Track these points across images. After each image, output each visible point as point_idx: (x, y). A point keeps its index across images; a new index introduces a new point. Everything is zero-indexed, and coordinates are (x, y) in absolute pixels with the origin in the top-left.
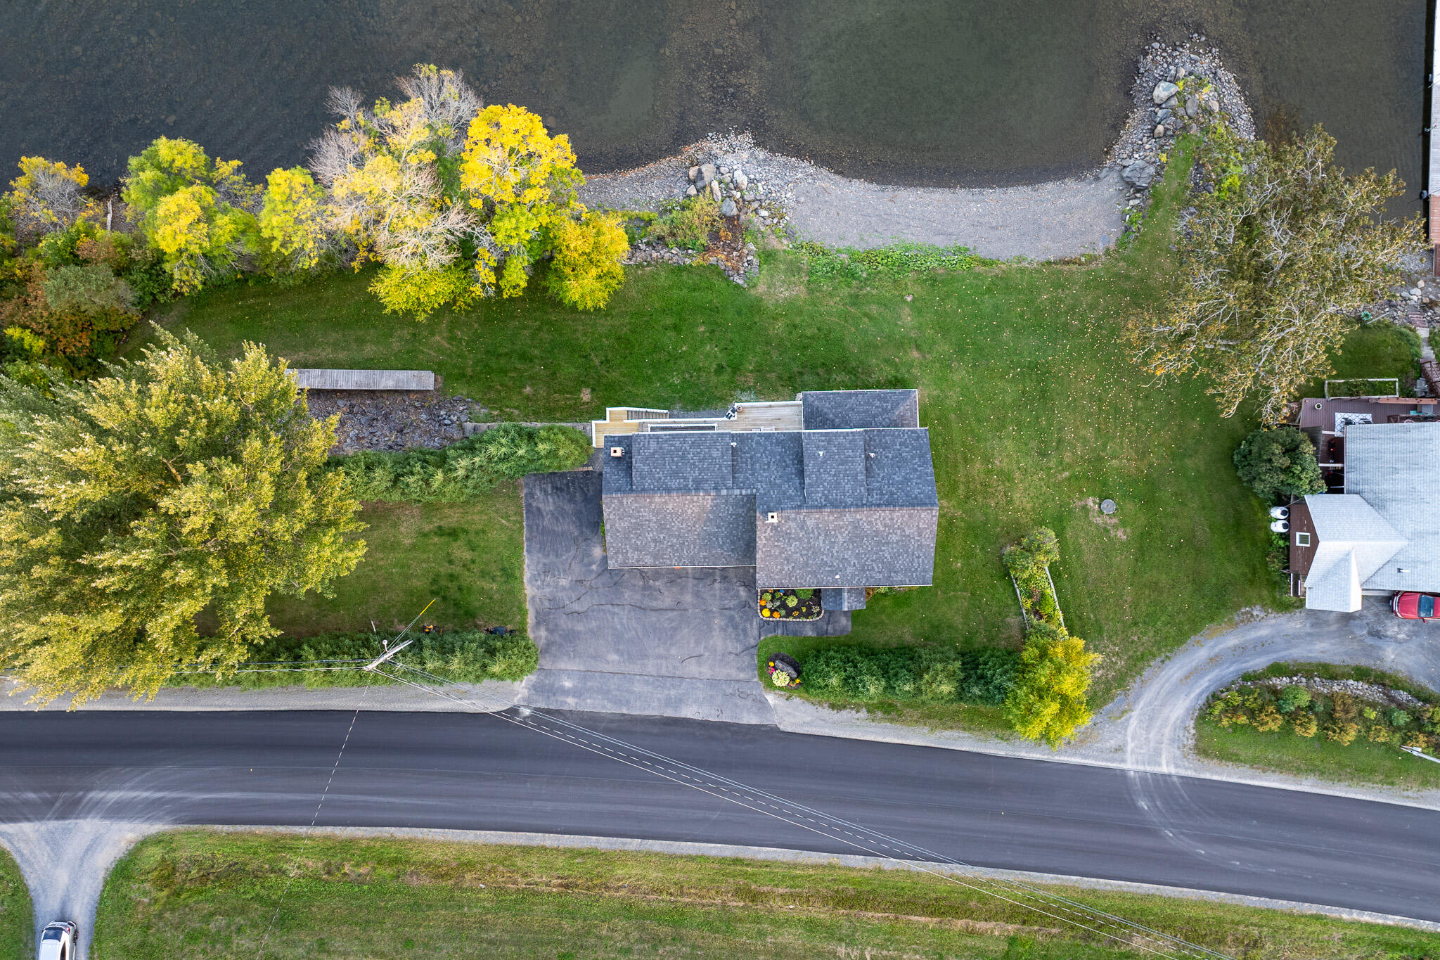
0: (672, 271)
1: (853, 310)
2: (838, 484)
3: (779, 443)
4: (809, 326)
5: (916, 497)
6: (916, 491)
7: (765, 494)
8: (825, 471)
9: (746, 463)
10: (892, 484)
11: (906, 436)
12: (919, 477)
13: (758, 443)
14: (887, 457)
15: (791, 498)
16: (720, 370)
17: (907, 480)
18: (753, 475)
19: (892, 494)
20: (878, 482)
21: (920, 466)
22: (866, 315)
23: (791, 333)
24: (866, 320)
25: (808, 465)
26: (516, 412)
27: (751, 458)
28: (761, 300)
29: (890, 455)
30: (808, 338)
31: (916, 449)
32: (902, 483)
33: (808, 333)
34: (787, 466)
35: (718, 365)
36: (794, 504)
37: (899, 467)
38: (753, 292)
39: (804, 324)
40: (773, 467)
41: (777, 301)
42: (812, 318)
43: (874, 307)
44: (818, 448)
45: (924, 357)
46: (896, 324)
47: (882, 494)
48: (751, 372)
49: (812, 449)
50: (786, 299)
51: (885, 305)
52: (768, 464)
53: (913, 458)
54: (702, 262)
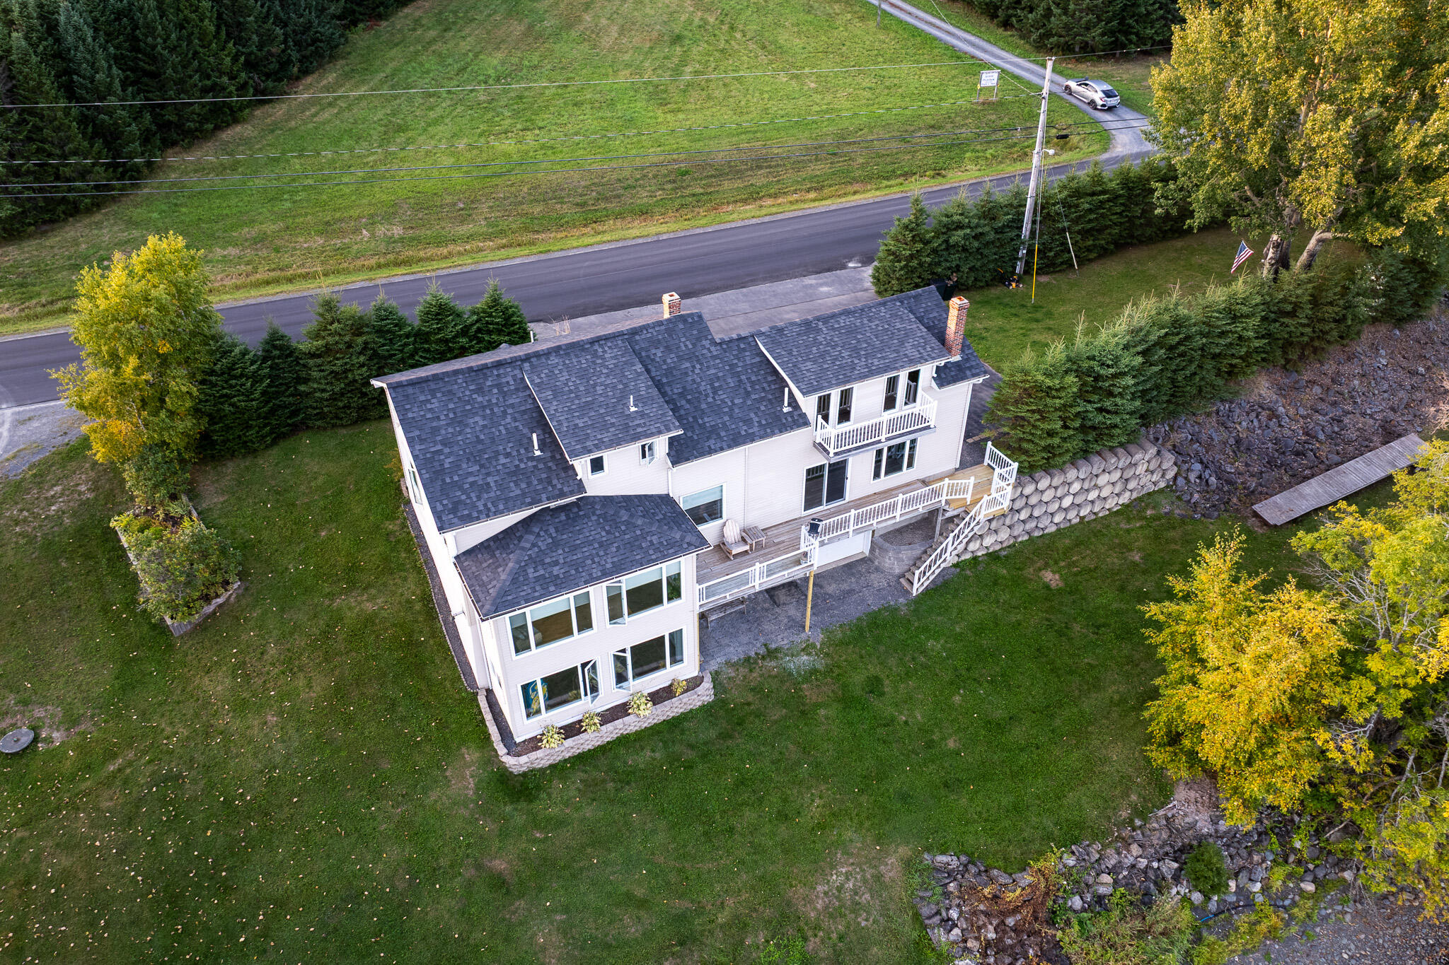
0: (1080, 825)
1: (680, 905)
2: (583, 375)
3: (714, 431)
4: (754, 830)
5: (433, 393)
6: (435, 404)
7: (699, 339)
8: (614, 387)
9: (753, 383)
10: (484, 408)
11: (480, 505)
12: (435, 431)
13: (748, 422)
14: (508, 455)
15: (655, 343)
16: (874, 686)
17: (459, 421)
18: (732, 366)
19: (480, 390)
20: (512, 406)
21: (439, 452)
22: (643, 904)
23: (785, 800)
24: (640, 892)
25: (648, 387)
26: (1124, 526)
27: (748, 394)
28: (879, 840)
29: (503, 460)
30: (745, 804)
31: (454, 484)
32: (467, 414)
33: (750, 815)
34: (682, 395)
35: (882, 694)
36: (645, 335)
37: (479, 441)
38: (904, 851)
39: (767, 829)
40: (704, 386)
41: (847, 853)
42: (757, 849)
43: (634, 931)
44: (641, 414)
45: (479, 867)
46: (566, 910)
47: (499, 386)
48: (817, 705)
49: (652, 410)
50: (833, 867)
51: (608, 946)
52: (715, 392)
53: (456, 466)
54: (1041, 864)
